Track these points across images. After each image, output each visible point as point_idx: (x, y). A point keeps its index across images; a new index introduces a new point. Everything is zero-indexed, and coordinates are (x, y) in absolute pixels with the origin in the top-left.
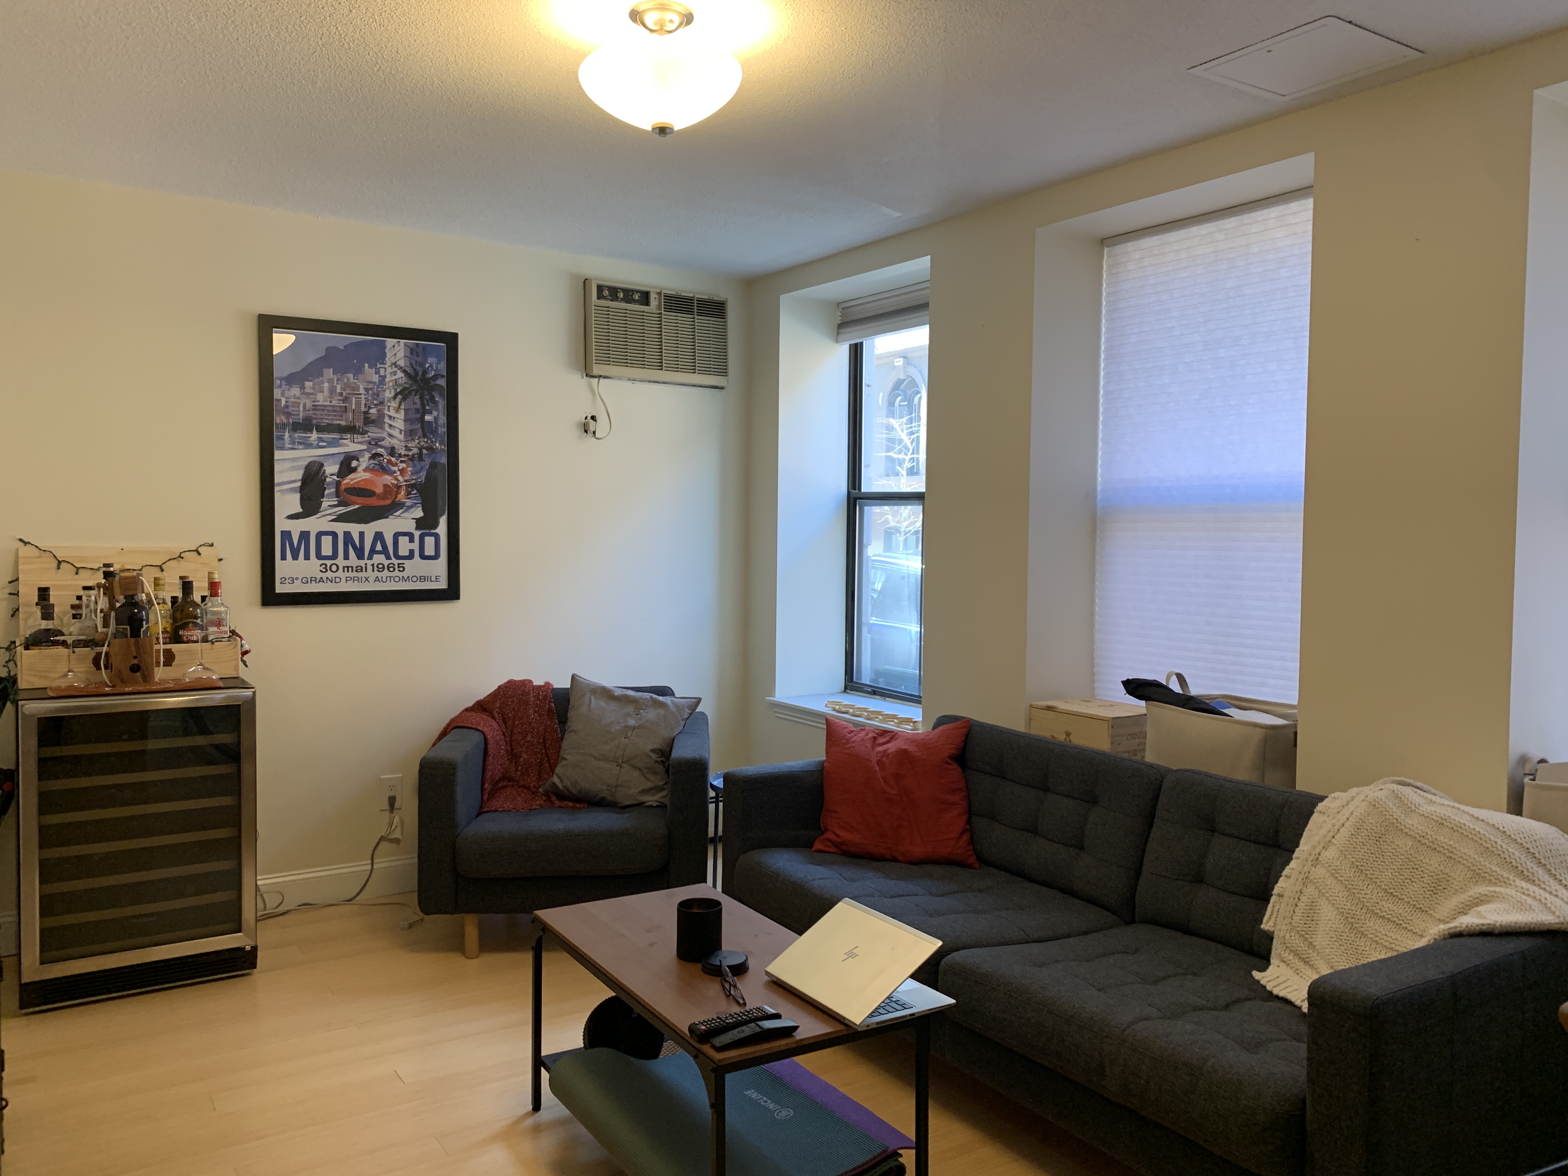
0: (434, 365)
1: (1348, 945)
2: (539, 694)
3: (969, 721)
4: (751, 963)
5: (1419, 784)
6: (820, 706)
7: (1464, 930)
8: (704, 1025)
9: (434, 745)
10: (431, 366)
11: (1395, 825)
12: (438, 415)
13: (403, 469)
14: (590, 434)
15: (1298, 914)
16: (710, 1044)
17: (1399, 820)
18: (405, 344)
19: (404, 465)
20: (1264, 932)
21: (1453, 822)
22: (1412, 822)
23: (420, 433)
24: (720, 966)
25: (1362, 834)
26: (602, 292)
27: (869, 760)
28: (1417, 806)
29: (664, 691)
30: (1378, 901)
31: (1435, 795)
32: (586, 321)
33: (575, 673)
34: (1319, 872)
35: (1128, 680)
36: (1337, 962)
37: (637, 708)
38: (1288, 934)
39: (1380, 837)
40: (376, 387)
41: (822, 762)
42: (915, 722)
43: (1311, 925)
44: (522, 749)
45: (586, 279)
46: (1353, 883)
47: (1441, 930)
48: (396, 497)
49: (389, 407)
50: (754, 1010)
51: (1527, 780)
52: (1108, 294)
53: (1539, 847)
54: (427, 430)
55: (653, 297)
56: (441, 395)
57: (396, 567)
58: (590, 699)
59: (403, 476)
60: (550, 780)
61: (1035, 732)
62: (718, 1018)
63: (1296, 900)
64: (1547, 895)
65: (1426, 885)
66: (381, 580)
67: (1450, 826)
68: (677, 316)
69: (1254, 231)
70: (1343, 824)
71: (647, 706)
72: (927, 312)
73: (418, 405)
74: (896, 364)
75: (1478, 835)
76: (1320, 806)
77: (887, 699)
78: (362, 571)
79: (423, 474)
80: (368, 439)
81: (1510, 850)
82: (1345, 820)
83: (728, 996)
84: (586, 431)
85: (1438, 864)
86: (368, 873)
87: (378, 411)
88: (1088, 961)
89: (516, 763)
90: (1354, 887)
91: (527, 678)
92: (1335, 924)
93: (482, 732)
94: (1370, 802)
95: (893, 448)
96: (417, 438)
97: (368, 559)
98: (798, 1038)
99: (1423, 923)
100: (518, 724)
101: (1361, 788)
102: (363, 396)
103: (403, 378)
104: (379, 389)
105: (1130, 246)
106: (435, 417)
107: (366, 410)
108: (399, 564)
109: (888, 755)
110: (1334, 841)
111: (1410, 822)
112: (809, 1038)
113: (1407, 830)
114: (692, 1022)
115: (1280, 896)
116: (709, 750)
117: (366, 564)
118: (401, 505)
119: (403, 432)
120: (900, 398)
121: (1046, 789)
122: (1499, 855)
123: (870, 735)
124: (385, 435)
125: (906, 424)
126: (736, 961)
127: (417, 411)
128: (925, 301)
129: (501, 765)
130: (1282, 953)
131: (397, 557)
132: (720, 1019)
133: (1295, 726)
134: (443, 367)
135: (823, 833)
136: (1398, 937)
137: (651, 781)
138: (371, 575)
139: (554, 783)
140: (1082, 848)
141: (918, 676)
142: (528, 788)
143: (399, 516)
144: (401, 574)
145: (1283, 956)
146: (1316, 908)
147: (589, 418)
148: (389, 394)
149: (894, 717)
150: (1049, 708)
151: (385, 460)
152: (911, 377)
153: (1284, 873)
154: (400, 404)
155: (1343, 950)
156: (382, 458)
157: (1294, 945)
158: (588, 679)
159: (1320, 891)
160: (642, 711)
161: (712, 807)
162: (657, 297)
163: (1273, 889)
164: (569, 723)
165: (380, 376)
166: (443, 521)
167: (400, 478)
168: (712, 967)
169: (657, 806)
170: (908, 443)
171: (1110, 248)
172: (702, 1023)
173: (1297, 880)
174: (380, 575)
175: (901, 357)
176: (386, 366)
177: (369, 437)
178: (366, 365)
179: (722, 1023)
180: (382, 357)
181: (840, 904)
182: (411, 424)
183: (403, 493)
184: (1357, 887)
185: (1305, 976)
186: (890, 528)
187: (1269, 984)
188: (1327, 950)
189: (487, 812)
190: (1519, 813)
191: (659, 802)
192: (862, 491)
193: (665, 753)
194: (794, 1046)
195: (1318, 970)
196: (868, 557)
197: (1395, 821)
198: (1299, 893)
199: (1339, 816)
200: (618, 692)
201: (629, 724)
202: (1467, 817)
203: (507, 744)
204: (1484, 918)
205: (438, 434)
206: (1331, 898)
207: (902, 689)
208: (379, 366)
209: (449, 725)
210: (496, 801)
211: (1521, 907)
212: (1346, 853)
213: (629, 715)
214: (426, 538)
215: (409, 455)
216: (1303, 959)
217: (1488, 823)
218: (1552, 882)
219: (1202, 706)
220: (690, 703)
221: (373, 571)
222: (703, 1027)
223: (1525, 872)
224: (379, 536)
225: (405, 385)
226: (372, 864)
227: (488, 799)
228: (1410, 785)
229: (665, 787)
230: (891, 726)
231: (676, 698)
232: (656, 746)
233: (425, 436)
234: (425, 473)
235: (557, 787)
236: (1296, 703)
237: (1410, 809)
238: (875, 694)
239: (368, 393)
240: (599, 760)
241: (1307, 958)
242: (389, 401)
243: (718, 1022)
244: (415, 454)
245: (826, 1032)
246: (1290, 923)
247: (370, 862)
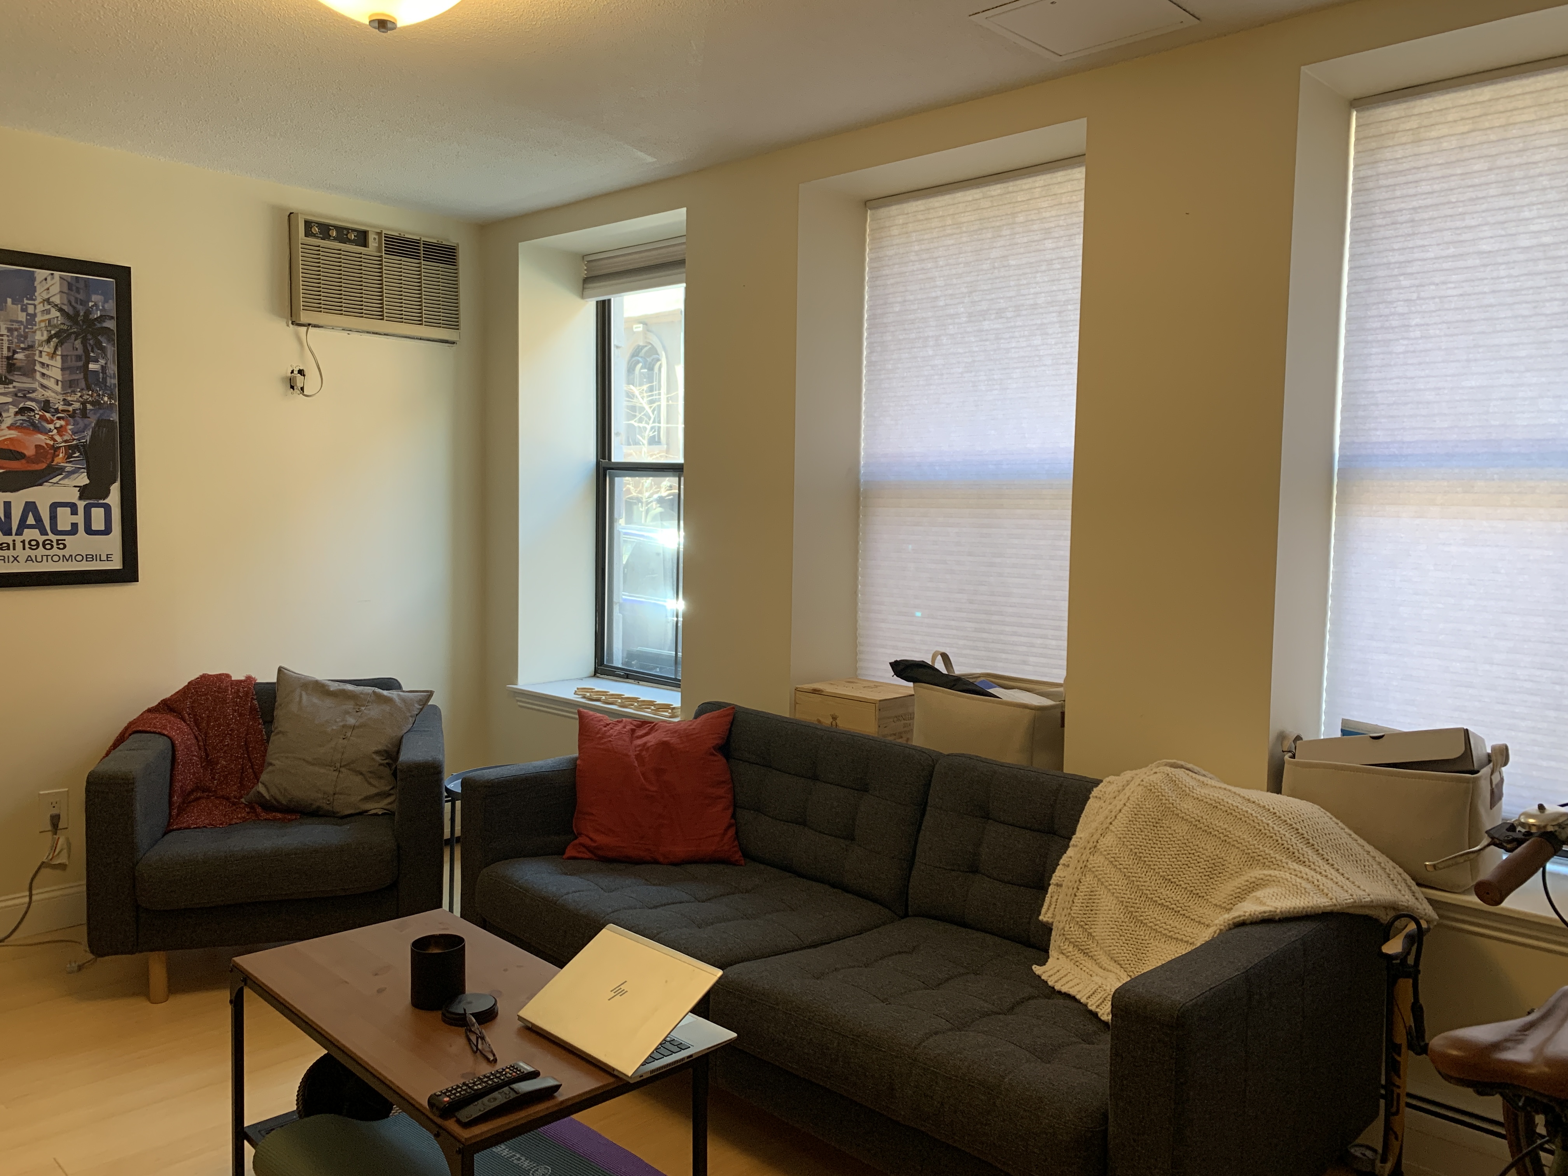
0: (100, 304)
1: (1129, 935)
2: (238, 690)
3: (734, 707)
4: (502, 1008)
5: (1190, 766)
6: (568, 693)
7: (1247, 919)
8: (448, 1096)
9: (107, 755)
10: (96, 305)
11: (1171, 809)
12: (106, 364)
13: (61, 426)
14: (297, 391)
15: (1078, 905)
16: (455, 1119)
17: (1175, 805)
18: (60, 277)
19: (62, 423)
20: (1042, 923)
21: (1226, 805)
22: (1187, 805)
23: (83, 384)
24: (465, 1013)
25: (1140, 820)
26: (311, 228)
27: (627, 755)
28: (1191, 789)
29: (390, 684)
30: (1157, 888)
31: (1204, 776)
32: (292, 260)
33: (283, 665)
34: (1097, 860)
35: (896, 661)
36: (1118, 953)
37: (357, 705)
38: (1067, 925)
39: (1157, 823)
40: (22, 327)
41: (575, 760)
42: (674, 708)
43: (1090, 916)
44: (219, 754)
45: (291, 213)
46: (1132, 870)
47: (1226, 920)
48: (53, 461)
49: (41, 352)
50: (508, 1070)
51: (1287, 757)
52: (871, 259)
53: (1307, 827)
54: (92, 381)
55: (372, 237)
56: (110, 340)
57: (55, 544)
58: (301, 696)
59: (61, 436)
60: (254, 790)
61: (799, 716)
62: (464, 1084)
63: (1075, 890)
64: (1319, 877)
65: (1203, 870)
66: (34, 560)
67: (1224, 809)
68: (400, 260)
69: (1019, 200)
70: (1120, 810)
71: (368, 702)
72: (684, 270)
73: (80, 351)
74: (635, 330)
75: (1251, 818)
76: (1096, 792)
77: (641, 682)
78: (9, 549)
79: (88, 434)
80: (14, 389)
81: (1282, 832)
82: (1122, 806)
83: (475, 1052)
84: (292, 387)
85: (1213, 848)
86: (26, 905)
87: (27, 356)
88: (866, 966)
89: (211, 770)
90: (1133, 875)
91: (224, 672)
92: (1115, 914)
93: (169, 737)
94: (1146, 787)
95: (635, 416)
96: (79, 390)
97: (16, 534)
98: (561, 1099)
99: (1200, 909)
100: (214, 726)
101: (1134, 772)
102: (5, 338)
103: (59, 319)
104: (27, 330)
105: (894, 209)
106: (102, 366)
107: (10, 354)
108: (58, 540)
109: (648, 748)
110: (1111, 827)
111: (1186, 806)
112: (574, 1097)
113: (1183, 815)
114: (432, 1093)
115: (1059, 885)
116: (443, 750)
117: (14, 541)
118: (59, 470)
119: (60, 383)
120: (640, 365)
121: (815, 778)
122: (1272, 837)
123: (628, 728)
124: (36, 385)
125: (646, 392)
126: (482, 1006)
127: (79, 358)
128: (680, 258)
129: (194, 774)
130: (1062, 944)
131: (55, 531)
132: (467, 1085)
133: (1063, 706)
134: (111, 307)
135: (576, 838)
136: (1177, 924)
137: (375, 786)
138: (22, 554)
139: (259, 792)
140: (853, 839)
141: (674, 659)
142: (228, 799)
143: (57, 483)
144: (61, 553)
145: (1062, 948)
146: (1094, 897)
147: (296, 372)
148: (40, 336)
149: (651, 703)
150: (815, 691)
151: (37, 416)
152: (651, 344)
153: (1062, 861)
154: (56, 349)
155: (1124, 941)
156: (32, 414)
157: (1074, 936)
158: (297, 672)
159: (1099, 880)
160: (363, 708)
161: (448, 806)
162: (377, 237)
163: (1050, 878)
164: (276, 724)
165: (28, 315)
166: (115, 489)
167: (58, 438)
168: (454, 1016)
169: (383, 814)
170: (650, 412)
171: (873, 211)
172: (445, 1093)
173: (1076, 868)
174: (33, 553)
175: (641, 323)
176: (36, 302)
177: (14, 387)
178: (9, 300)
179: (469, 1090)
180: (30, 292)
181: (604, 931)
182: (71, 374)
183: (61, 455)
184: (1136, 875)
185: (1084, 968)
186: (631, 498)
187: (1050, 979)
188: (1107, 941)
189: (176, 830)
190: (1279, 792)
191: (385, 809)
192: (613, 460)
193: (391, 754)
194: (556, 1109)
195: (1098, 961)
196: (619, 532)
197: (1171, 805)
198: (1078, 882)
199: (1115, 802)
200: (334, 687)
201: (348, 723)
202: (1240, 800)
203: (200, 749)
204: (1264, 904)
205: (106, 386)
206: (1110, 887)
207: (657, 672)
208: (26, 301)
209: (126, 729)
210: (188, 817)
211: (1298, 891)
212: (1125, 840)
213: (347, 713)
214: (93, 509)
215: (68, 411)
216: (1082, 950)
217: (1259, 804)
218: (1321, 862)
219: (970, 687)
220: (421, 697)
221: (24, 549)
222: (447, 1099)
223: (1296, 854)
224: (30, 507)
225: (62, 327)
226: (31, 896)
227: (178, 815)
228: (1182, 767)
229: (392, 792)
230: (647, 714)
231: (404, 692)
232: (380, 747)
233: (89, 388)
234: (90, 433)
235: (264, 797)
236: (1062, 682)
237: (1184, 794)
238: (627, 678)
239: (12, 335)
240: (313, 764)
241: (1086, 949)
242: (41, 345)
243: (464, 1090)
244: (77, 410)
245: (593, 1087)
246: (1069, 914)
247: (28, 893)
